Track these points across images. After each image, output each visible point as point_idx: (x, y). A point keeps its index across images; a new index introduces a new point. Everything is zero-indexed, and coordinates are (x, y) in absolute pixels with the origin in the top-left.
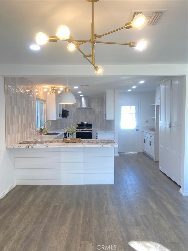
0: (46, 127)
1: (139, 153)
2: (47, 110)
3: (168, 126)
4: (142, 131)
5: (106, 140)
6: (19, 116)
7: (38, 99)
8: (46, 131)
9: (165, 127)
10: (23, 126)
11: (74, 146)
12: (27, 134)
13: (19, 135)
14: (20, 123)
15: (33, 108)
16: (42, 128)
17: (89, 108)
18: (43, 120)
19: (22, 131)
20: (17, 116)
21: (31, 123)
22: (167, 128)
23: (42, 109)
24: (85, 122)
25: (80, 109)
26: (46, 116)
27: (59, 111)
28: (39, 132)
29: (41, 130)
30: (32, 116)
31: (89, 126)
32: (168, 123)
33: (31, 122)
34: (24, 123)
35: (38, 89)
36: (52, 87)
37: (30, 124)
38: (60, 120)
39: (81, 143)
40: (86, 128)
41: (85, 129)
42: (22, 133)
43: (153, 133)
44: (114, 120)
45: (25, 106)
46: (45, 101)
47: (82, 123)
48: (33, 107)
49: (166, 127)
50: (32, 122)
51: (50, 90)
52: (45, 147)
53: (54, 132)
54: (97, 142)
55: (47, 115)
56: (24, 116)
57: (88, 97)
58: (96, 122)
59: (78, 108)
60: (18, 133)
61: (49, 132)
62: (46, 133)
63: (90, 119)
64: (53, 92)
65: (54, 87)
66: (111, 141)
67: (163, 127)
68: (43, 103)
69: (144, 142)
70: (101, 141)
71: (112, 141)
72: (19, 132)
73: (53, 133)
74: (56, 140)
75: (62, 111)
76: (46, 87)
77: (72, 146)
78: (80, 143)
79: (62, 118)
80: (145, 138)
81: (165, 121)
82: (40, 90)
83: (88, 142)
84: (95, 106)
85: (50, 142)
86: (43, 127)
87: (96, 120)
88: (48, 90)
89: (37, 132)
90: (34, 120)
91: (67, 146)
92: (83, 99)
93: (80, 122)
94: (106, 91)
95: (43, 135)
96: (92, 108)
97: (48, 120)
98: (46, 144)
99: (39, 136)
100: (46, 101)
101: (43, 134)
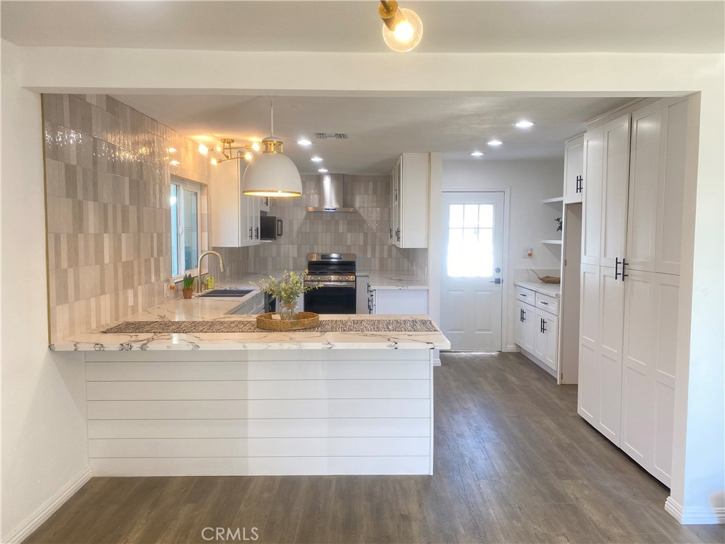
0: (205, 271)
1: (503, 356)
2: (209, 215)
3: (617, 274)
4: (515, 285)
5: (405, 321)
6: (106, 236)
7: (179, 180)
8: (204, 284)
9: (604, 276)
10: (120, 271)
11: (294, 347)
12: (135, 296)
13: (106, 301)
14: (107, 260)
15: (161, 208)
16: (190, 276)
17: (345, 209)
18: (196, 249)
19: (116, 289)
20: (96, 235)
21: (152, 260)
22: (611, 280)
23: (194, 212)
24: (334, 255)
25: (319, 213)
26: (205, 235)
27: (252, 218)
28: (181, 286)
29: (189, 281)
30: (155, 235)
31: (347, 267)
32: (617, 263)
33: (152, 256)
34: (124, 259)
35: (177, 147)
36: (224, 141)
37: (147, 261)
38: (256, 248)
39: (319, 334)
40: (336, 273)
41: (333, 278)
42: (117, 294)
43: (553, 293)
44: (425, 250)
45: (127, 202)
46: (202, 186)
47: (323, 257)
48: (158, 206)
49: (607, 278)
50: (155, 255)
51: (219, 149)
52: (190, 347)
53: (233, 287)
54: (376, 326)
55: (209, 232)
56: (124, 236)
57: (344, 175)
58: (369, 255)
59: (311, 209)
60: (102, 297)
61: (216, 288)
62: (204, 292)
63: (349, 243)
64: (228, 157)
65: (233, 141)
66: (424, 323)
67: (597, 275)
68: (196, 194)
69: (522, 319)
70: (388, 323)
71: (426, 325)
72: (103, 293)
73: (228, 289)
74: (232, 320)
75: (261, 218)
76: (205, 141)
77: (286, 346)
78: (315, 334)
79: (259, 242)
80: (525, 307)
81: (605, 256)
82: (186, 149)
83: (344, 328)
84: (366, 205)
85: (211, 327)
86: (195, 273)
87: (369, 248)
88: (213, 150)
89: (173, 288)
90: (163, 249)
91: (270, 344)
92: (327, 183)
93: (318, 254)
94: (401, 154)
95: (195, 300)
96: (355, 212)
97: (214, 249)
98: (196, 334)
99: (182, 302)
100: (207, 186)
101: (195, 294)
